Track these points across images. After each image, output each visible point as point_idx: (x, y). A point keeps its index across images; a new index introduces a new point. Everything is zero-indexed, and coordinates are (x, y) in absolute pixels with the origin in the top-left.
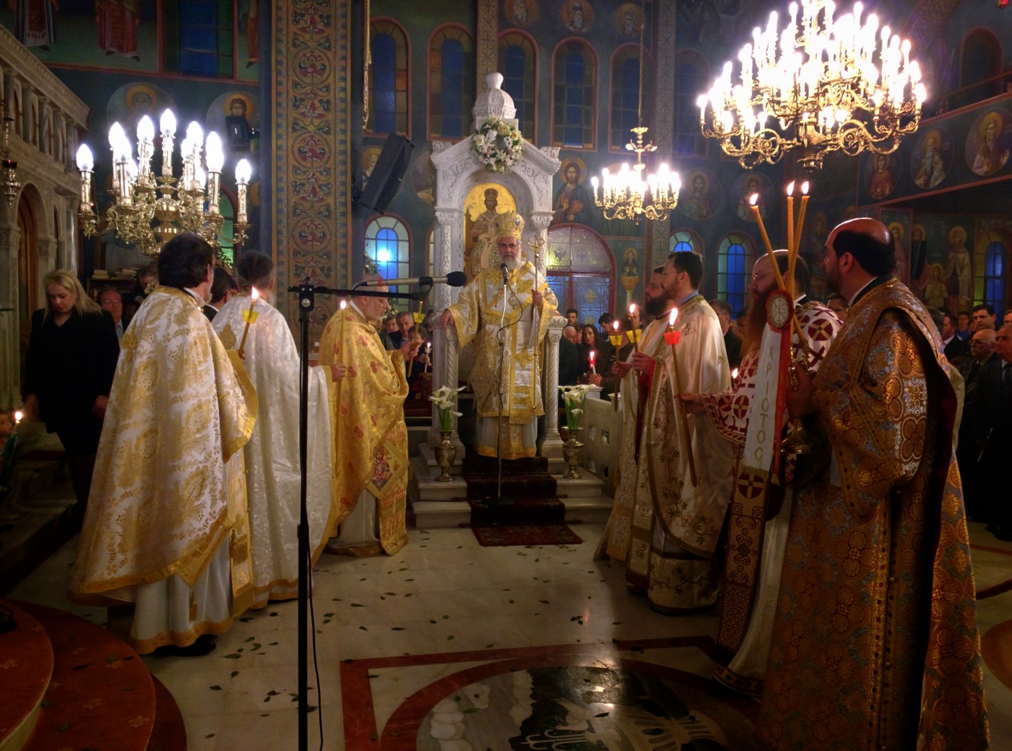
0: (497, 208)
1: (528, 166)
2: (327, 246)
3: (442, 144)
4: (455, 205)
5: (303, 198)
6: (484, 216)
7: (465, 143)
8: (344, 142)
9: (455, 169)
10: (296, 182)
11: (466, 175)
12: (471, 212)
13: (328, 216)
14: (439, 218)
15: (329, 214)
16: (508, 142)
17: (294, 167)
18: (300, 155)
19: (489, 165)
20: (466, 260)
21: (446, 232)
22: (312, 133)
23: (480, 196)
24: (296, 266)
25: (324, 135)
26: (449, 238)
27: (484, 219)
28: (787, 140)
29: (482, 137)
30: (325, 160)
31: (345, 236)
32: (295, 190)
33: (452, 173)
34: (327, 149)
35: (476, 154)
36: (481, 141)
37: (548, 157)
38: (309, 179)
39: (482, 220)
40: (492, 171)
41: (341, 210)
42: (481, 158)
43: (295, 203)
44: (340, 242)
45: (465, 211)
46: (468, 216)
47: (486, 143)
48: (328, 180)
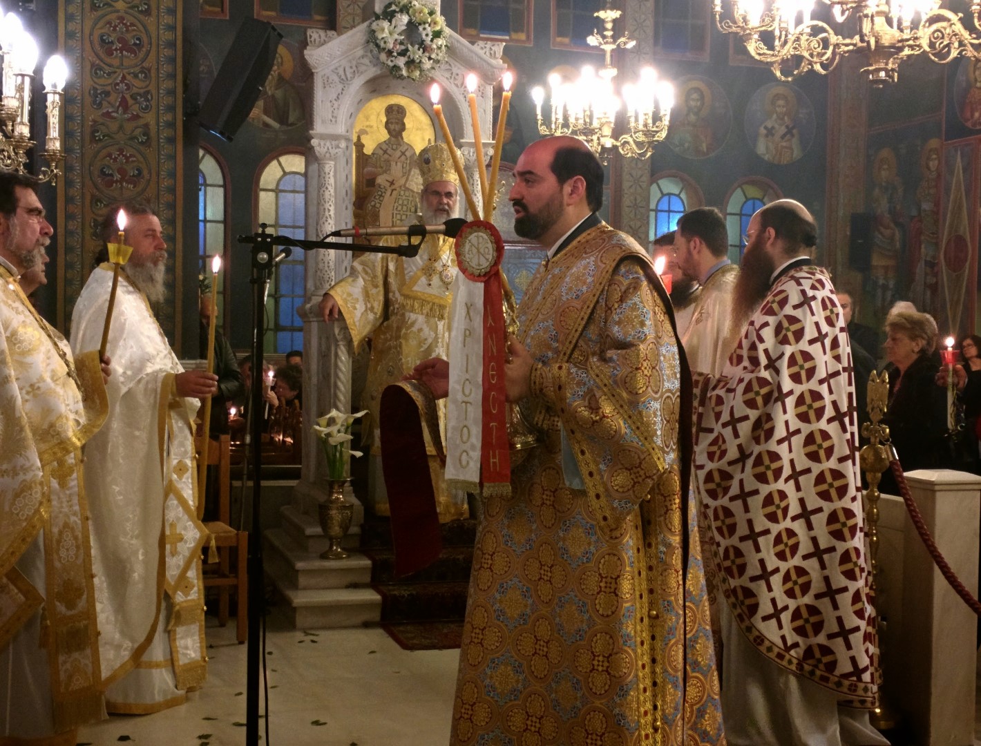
0: (404, 134)
1: (455, 70)
2: (144, 190)
3: (322, 33)
4: (340, 129)
5: (108, 114)
6: (384, 147)
7: (356, 34)
8: (172, 28)
9: (341, 72)
10: (95, 89)
11: (358, 83)
12: (365, 140)
13: (147, 143)
14: (317, 149)
15: (148, 139)
16: (426, 32)
17: (93, 65)
18: (102, 47)
19: (396, 68)
20: (356, 216)
21: (327, 169)
22: (122, 14)
23: (378, 115)
24: (95, 220)
25: (141, 17)
26: (332, 181)
27: (385, 152)
28: (844, 38)
29: (386, 24)
30: (141, 55)
31: (173, 175)
32: (94, 102)
33: (336, 79)
34: (145, 39)
35: (375, 51)
36: (383, 30)
37: (484, 56)
38: (118, 84)
39: (381, 152)
40: (401, 77)
41: (166, 133)
42: (383, 56)
43: (94, 121)
44: (166, 183)
45: (355, 139)
46: (360, 146)
47: (391, 34)
48: (147, 86)
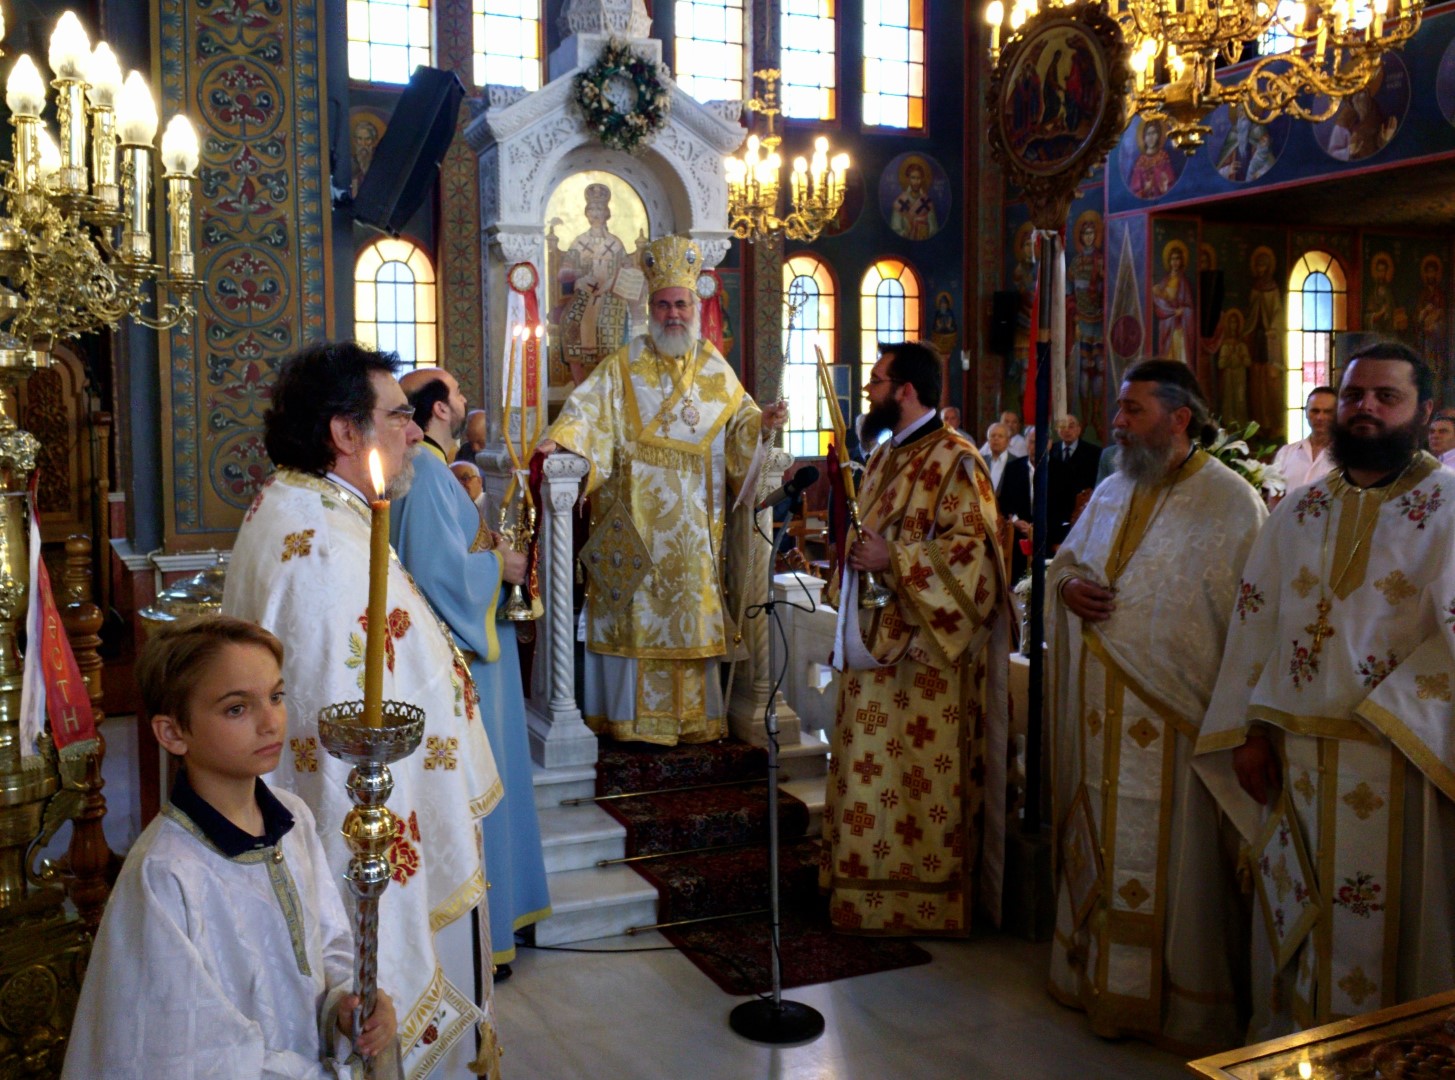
0: (609, 223)
1: (680, 137)
2: (281, 312)
4: (530, 218)
5: (226, 206)
6: (585, 241)
8: (312, 82)
9: (533, 140)
10: (207, 169)
11: (560, 152)
12: (559, 232)
13: (283, 245)
15: (285, 238)
18: (215, 109)
24: (214, 356)
27: (586, 247)
30: (271, 120)
33: (528, 151)
37: (718, 118)
38: (238, 162)
39: (580, 248)
41: (307, 232)
43: (208, 216)
44: (311, 300)
45: (547, 231)
46: (553, 239)
48: (281, 164)
